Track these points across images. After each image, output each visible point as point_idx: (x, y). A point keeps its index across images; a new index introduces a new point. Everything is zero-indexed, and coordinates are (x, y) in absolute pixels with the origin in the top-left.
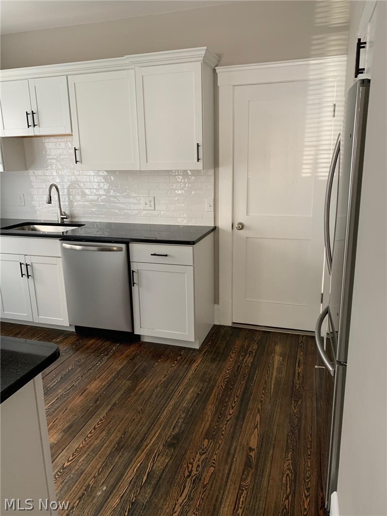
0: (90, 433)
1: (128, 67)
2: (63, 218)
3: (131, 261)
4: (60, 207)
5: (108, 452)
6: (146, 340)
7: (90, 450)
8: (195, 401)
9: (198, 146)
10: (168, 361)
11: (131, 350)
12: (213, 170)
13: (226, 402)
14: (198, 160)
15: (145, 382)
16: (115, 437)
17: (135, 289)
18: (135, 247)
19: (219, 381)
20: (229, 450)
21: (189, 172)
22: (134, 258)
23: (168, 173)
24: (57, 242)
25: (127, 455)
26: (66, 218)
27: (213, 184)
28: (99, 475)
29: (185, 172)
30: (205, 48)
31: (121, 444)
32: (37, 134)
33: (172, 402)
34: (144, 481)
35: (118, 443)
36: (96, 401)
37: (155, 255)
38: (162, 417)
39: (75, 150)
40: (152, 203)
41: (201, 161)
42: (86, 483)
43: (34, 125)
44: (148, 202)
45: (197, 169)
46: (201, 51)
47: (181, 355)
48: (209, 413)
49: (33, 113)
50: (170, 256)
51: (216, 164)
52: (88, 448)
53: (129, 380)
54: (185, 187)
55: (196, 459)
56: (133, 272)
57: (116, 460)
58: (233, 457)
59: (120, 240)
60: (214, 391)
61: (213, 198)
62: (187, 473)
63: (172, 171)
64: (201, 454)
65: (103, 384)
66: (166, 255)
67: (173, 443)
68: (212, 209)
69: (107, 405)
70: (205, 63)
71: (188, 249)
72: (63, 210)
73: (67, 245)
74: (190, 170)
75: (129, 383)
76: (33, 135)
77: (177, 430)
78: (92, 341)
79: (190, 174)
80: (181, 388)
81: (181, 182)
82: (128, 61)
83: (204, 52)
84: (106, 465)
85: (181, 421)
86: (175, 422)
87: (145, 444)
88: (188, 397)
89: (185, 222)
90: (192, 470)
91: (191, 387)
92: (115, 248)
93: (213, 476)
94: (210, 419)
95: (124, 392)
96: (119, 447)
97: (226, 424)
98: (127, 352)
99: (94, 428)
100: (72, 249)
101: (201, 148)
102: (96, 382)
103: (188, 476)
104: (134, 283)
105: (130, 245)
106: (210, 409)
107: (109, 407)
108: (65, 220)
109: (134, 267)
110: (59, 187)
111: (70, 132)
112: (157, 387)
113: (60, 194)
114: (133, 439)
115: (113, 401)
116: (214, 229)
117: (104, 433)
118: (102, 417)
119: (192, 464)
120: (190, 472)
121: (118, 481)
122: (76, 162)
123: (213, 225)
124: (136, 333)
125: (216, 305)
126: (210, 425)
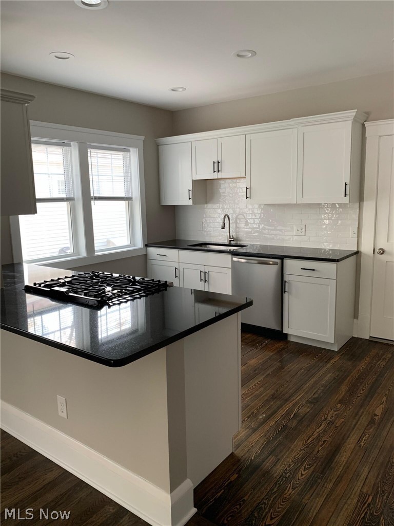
0: (252, 387)
1: (292, 127)
2: (230, 241)
3: (284, 273)
4: (229, 232)
5: (266, 398)
6: (292, 339)
7: (253, 395)
8: (332, 382)
9: (346, 184)
10: (311, 355)
11: (280, 345)
12: (358, 203)
13: (358, 386)
14: (345, 195)
15: (292, 365)
16: (270, 392)
17: (286, 296)
18: (288, 262)
19: (353, 373)
20: (358, 412)
21: (337, 205)
22: (286, 271)
23: (319, 205)
24: (229, 256)
25: (278, 403)
26: (233, 241)
27: (357, 215)
28: (260, 408)
29: (334, 204)
30: (356, 110)
31: (275, 396)
32: (219, 177)
33: (313, 380)
34: (292, 417)
35: (273, 395)
36: (255, 371)
37: (304, 269)
38: (305, 387)
39: (247, 188)
40: (304, 230)
41: (348, 197)
42: (252, 411)
43: (218, 171)
44: (299, 229)
45: (344, 202)
46: (352, 113)
47: (321, 353)
48: (343, 390)
49: (218, 162)
50: (316, 270)
51: (361, 199)
52: (251, 394)
53: (279, 362)
54: (332, 217)
55: (331, 413)
56: (285, 282)
57: (271, 404)
58: (361, 416)
59: (277, 256)
60: (348, 378)
61: (357, 226)
62: (323, 418)
63: (321, 204)
64: (335, 411)
65: (260, 362)
66: (314, 270)
67: (314, 401)
68: (356, 236)
69: (263, 374)
70: (355, 120)
71: (333, 266)
72: (231, 235)
73: (235, 259)
74: (337, 203)
75: (279, 364)
76: (216, 178)
77: (316, 396)
78: (249, 335)
79: (338, 206)
80: (321, 373)
81: (329, 213)
82: (293, 123)
83: (355, 114)
84: (265, 405)
85: (319, 391)
86: (315, 391)
87: (292, 399)
88: (326, 378)
89: (331, 246)
90: (327, 418)
91: (329, 373)
92: (271, 263)
93: (343, 424)
94: (343, 393)
95: (276, 369)
96: (274, 397)
97: (357, 398)
98: (277, 345)
99: (255, 385)
100: (238, 262)
101: (348, 187)
102: (253, 360)
103: (324, 420)
104: (285, 291)
105: (284, 260)
106: (344, 388)
107: (265, 376)
108: (232, 242)
109: (286, 278)
110: (230, 217)
111: (244, 176)
112: (301, 369)
113: (231, 222)
114: (284, 395)
115: (268, 372)
116: (357, 253)
117: (262, 389)
118: (260, 380)
119: (327, 415)
120: (326, 419)
121: (273, 414)
122: (247, 197)
123: (356, 250)
124: (285, 332)
125: (355, 320)
126: (343, 397)
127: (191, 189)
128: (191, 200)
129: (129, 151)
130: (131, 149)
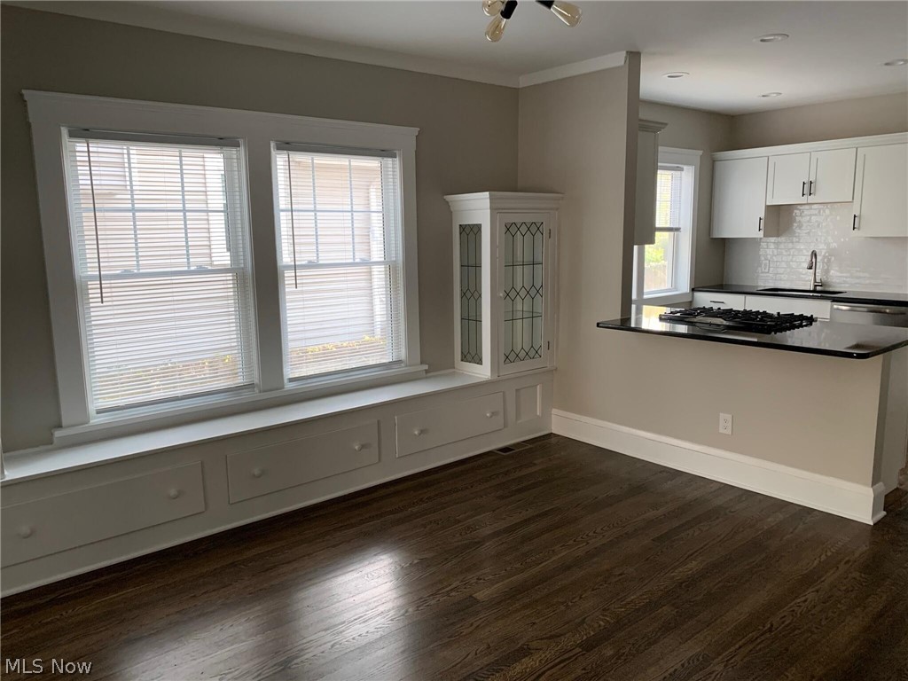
2: (816, 286)
4: (815, 275)
26: (820, 286)
32: (811, 201)
39: (855, 217)
43: (810, 194)
49: (811, 183)
72: (817, 278)
76: (805, 202)
111: (851, 200)
122: (854, 228)
127: (763, 216)
128: (762, 232)
129: (682, 170)
130: (685, 167)
